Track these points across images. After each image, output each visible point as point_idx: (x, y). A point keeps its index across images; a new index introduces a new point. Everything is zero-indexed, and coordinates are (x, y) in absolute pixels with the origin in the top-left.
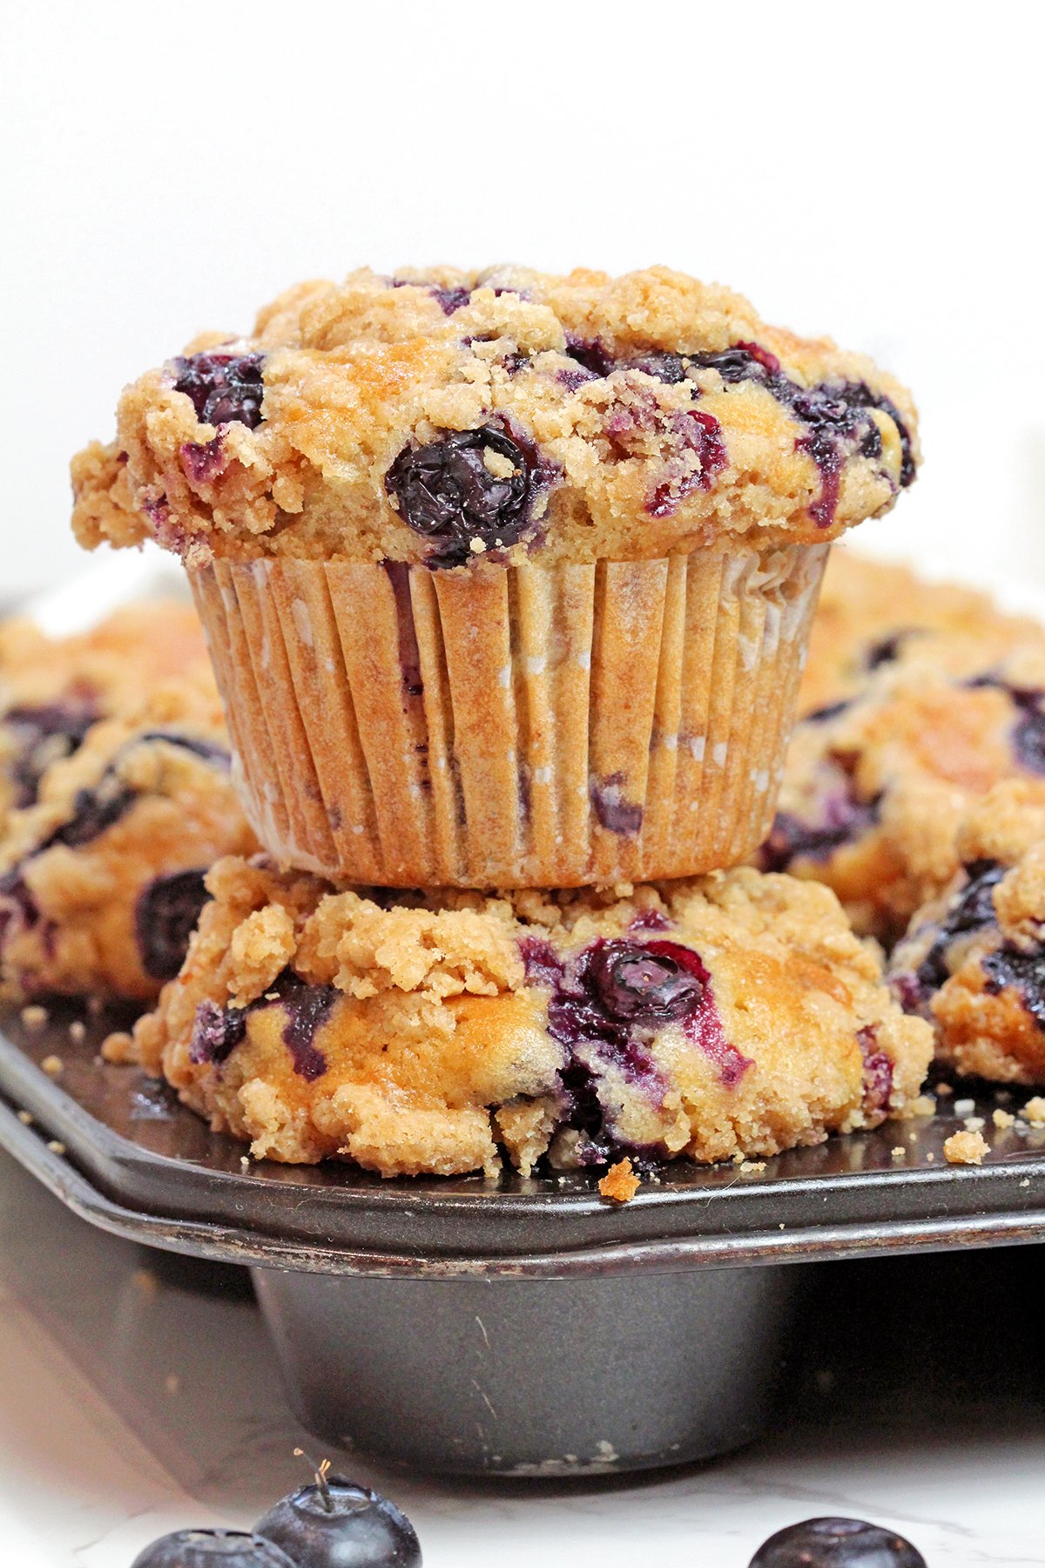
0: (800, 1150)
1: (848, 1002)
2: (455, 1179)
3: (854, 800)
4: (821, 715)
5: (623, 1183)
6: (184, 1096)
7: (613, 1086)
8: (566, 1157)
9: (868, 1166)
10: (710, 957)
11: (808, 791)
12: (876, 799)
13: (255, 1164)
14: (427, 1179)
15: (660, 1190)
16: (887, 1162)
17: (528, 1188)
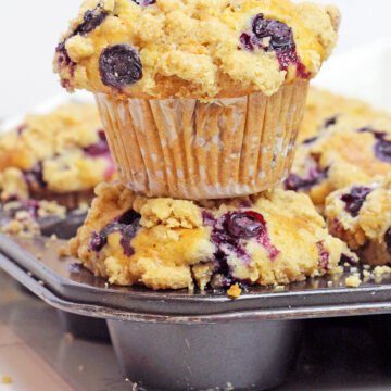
0: (296, 282)
1: (313, 233)
2: (178, 290)
3: (318, 170)
4: (307, 142)
5: (235, 291)
6: (85, 265)
7: (232, 259)
8: (216, 283)
9: (320, 286)
10: (266, 217)
11: (303, 167)
12: (327, 169)
13: (110, 286)
14: (169, 290)
15: (248, 294)
16: (326, 286)
17: (203, 293)
